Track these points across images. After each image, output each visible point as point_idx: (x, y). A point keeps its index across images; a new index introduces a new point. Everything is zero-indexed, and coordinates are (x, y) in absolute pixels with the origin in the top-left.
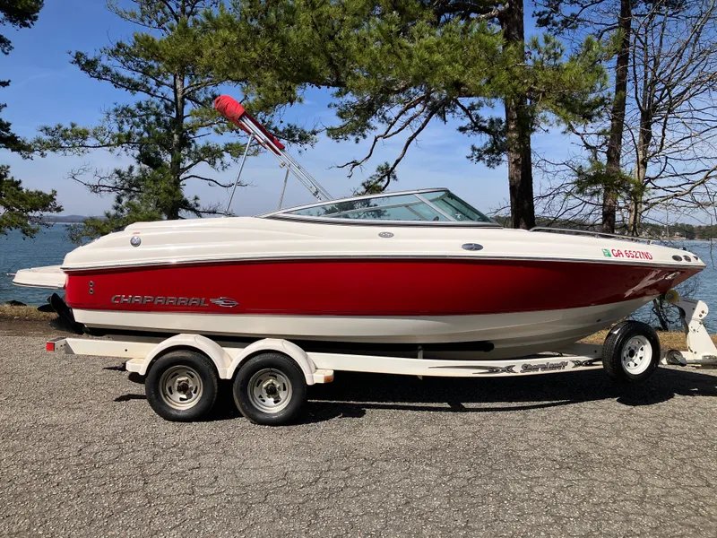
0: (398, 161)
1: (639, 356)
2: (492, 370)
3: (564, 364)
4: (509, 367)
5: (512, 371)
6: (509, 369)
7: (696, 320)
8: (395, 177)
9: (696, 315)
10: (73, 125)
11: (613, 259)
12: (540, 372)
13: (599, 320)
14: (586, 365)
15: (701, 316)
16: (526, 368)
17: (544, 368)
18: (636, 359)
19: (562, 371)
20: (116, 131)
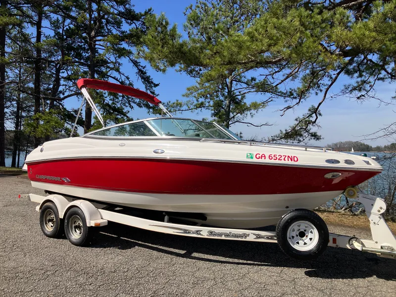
0: (320, 104)
1: (309, 237)
2: (186, 231)
3: (246, 236)
4: (198, 231)
5: (200, 234)
6: (197, 232)
7: (375, 214)
8: (320, 114)
9: (375, 210)
10: (177, 101)
11: (255, 160)
12: (223, 238)
13: (287, 207)
14: (268, 238)
15: (379, 211)
16: (211, 233)
17: (227, 235)
18: (306, 240)
19: (244, 239)
20: (196, 102)
